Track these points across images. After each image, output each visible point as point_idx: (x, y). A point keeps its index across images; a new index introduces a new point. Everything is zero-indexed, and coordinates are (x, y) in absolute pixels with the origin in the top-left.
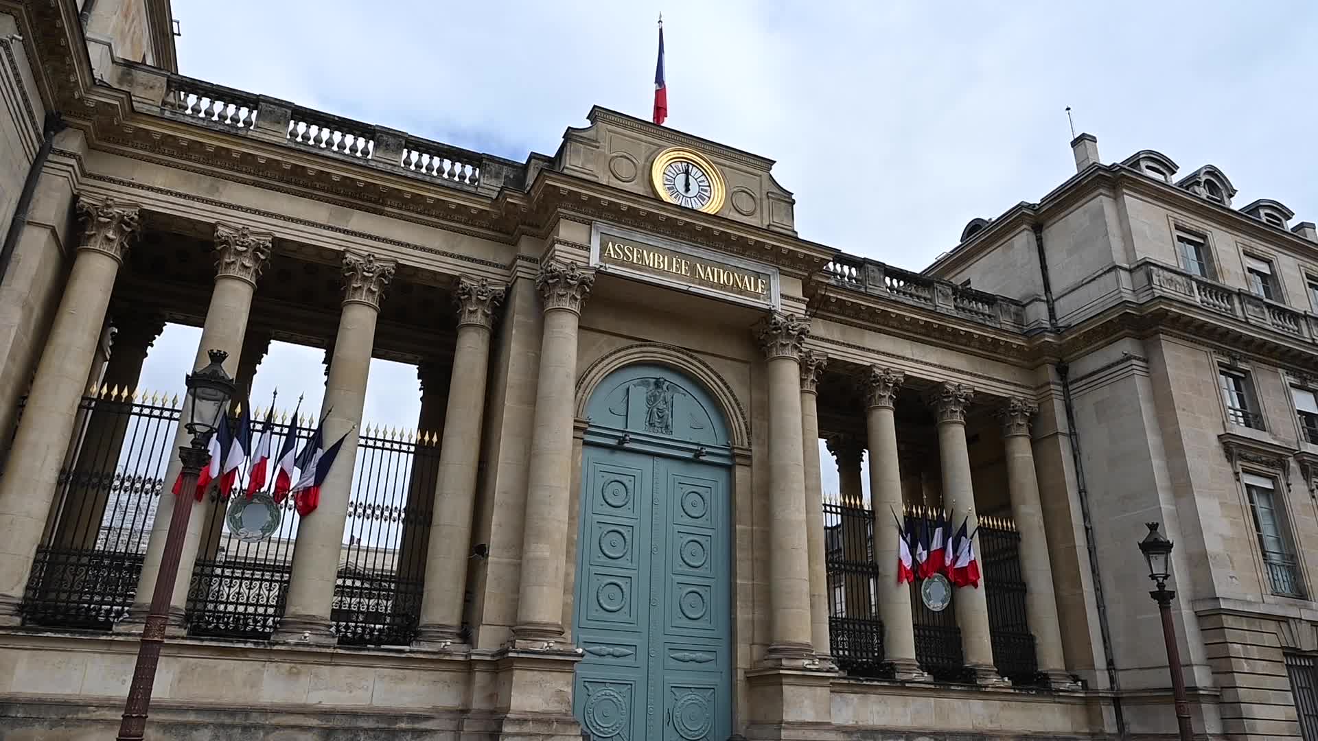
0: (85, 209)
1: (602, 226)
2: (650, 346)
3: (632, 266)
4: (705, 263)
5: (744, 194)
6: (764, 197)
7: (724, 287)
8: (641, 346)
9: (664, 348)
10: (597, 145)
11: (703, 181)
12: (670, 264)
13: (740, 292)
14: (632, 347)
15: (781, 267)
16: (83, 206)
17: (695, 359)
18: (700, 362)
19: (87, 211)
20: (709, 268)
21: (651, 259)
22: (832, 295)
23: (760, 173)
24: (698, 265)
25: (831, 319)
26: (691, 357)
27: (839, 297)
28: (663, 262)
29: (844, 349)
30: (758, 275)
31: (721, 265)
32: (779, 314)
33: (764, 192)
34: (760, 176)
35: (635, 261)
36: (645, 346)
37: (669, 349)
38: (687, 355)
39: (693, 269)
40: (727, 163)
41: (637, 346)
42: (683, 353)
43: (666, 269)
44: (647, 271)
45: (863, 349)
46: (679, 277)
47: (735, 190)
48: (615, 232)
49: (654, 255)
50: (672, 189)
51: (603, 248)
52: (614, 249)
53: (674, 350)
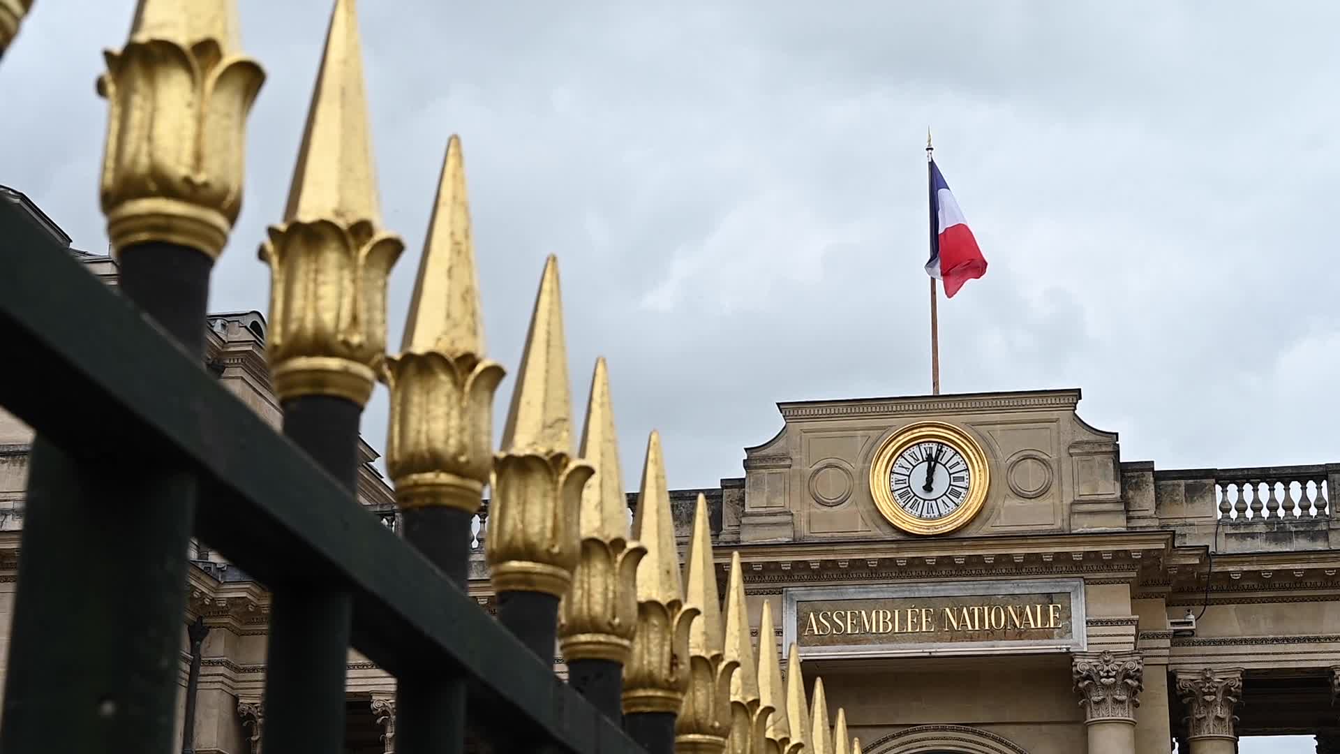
0: (245, 713)
1: (798, 591)
2: (914, 732)
3: (847, 639)
4: (958, 604)
5: (1029, 461)
6: (1064, 455)
7: (991, 634)
8: (900, 735)
9: (935, 730)
10: (788, 462)
11: (958, 463)
12: (903, 620)
13: (1020, 635)
14: (886, 740)
15: (1086, 576)
16: (243, 710)
17: (986, 736)
18: (994, 739)
19: (249, 714)
20: (965, 610)
21: (876, 621)
22: (1230, 569)
23: (1055, 415)
24: (947, 610)
25: (1251, 601)
26: (981, 734)
27: (1245, 568)
28: (892, 620)
29: (1280, 648)
30: (1049, 598)
31: (986, 600)
32: (1084, 655)
33: (1064, 448)
34: (1057, 420)
35: (849, 632)
36: (907, 733)
37: (944, 729)
38: (974, 732)
39: (940, 619)
40: (997, 417)
41: (893, 737)
42: (966, 731)
43: (897, 630)
44: (868, 641)
45: (1317, 640)
46: (918, 637)
47: (1014, 459)
48: (817, 595)
49: (877, 613)
50: (906, 494)
51: (803, 624)
52: (817, 621)
53: (953, 730)
